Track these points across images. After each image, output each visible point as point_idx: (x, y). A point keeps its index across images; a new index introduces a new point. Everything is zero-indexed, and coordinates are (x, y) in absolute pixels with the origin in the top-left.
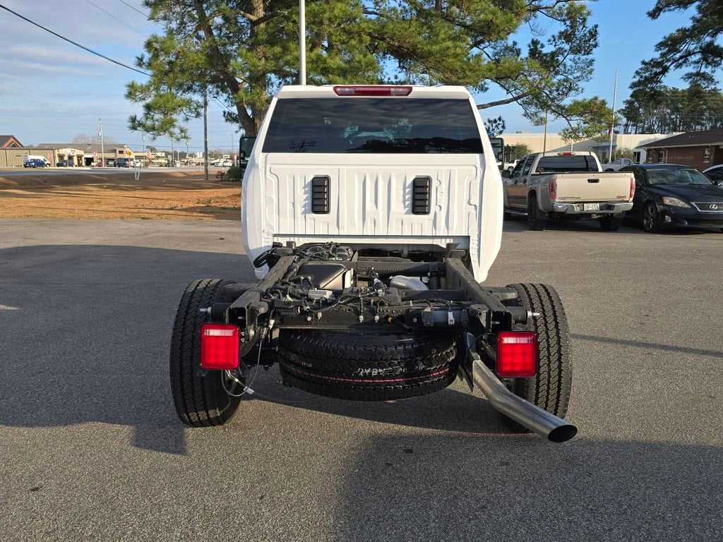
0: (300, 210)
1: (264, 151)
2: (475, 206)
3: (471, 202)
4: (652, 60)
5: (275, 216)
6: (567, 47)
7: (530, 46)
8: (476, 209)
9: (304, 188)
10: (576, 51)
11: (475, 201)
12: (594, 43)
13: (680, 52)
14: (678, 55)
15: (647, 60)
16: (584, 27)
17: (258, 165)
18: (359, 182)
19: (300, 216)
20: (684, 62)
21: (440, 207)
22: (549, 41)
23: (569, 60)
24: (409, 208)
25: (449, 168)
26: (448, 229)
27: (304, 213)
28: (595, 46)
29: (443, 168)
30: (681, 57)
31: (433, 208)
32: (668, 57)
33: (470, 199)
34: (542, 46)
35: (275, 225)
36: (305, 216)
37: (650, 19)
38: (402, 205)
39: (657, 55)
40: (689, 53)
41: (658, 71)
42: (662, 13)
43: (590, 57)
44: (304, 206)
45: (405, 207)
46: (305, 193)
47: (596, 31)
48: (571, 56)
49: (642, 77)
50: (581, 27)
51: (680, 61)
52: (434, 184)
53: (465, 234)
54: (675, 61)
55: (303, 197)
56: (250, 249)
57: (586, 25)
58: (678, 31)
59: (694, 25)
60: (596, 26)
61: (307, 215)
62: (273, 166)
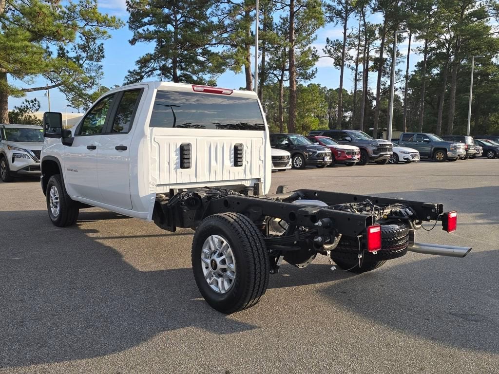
0: (173, 166)
1: (151, 126)
2: (262, 161)
4: (134, 70)
5: (157, 172)
6: (84, 55)
7: (58, 51)
8: (262, 163)
9: (176, 151)
10: (90, 58)
11: (262, 158)
12: (102, 55)
13: (149, 67)
14: (148, 70)
15: (131, 71)
16: (94, 43)
17: (147, 136)
18: (207, 147)
19: (173, 171)
20: (151, 74)
21: (247, 161)
22: (72, 49)
23: (86, 64)
24: (233, 163)
25: (251, 139)
26: (251, 174)
27: (176, 169)
28: (103, 57)
29: (248, 139)
30: (150, 71)
31: (244, 163)
32: (143, 70)
33: (260, 157)
34: (68, 52)
35: (157, 178)
36: (176, 171)
37: (130, 44)
38: (229, 162)
39: (137, 68)
40: (154, 69)
41: (138, 77)
42: (137, 42)
43: (100, 63)
44: (176, 164)
45: (231, 163)
46: (176, 155)
47: (102, 47)
48: (87, 62)
49: (129, 80)
50: (93, 43)
51: (150, 73)
52: (245, 148)
53: (259, 177)
54: (147, 73)
55: (175, 158)
56: (141, 196)
57: (96, 42)
58: (146, 55)
59: (155, 53)
60: (102, 44)
61: (178, 170)
62: (156, 137)
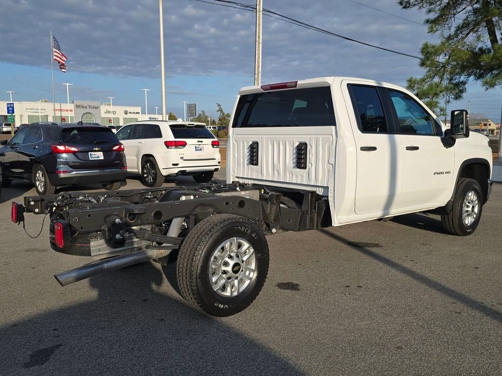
0: (246, 162)
2: (332, 164)
3: (330, 162)
8: (332, 167)
9: (248, 149)
11: (332, 161)
18: (271, 145)
19: (246, 166)
21: (312, 164)
24: (295, 164)
25: (316, 136)
26: (316, 180)
29: (313, 136)
31: (308, 165)
33: (329, 159)
35: (236, 171)
38: (292, 162)
44: (248, 160)
46: (248, 152)
52: (309, 148)
53: (326, 185)
55: (247, 155)
61: (249, 166)
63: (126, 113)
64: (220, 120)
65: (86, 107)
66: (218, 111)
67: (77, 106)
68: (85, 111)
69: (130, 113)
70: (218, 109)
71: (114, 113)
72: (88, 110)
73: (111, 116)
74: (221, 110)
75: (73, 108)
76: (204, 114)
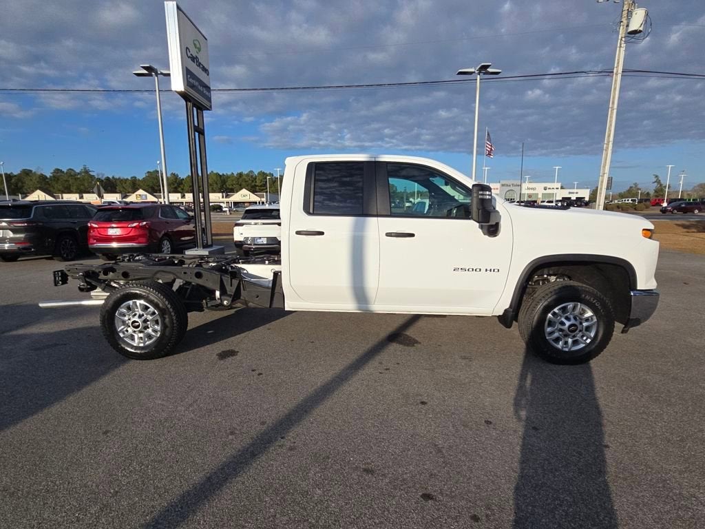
63: (545, 189)
64: (656, 191)
65: (510, 186)
66: (654, 183)
67: (503, 185)
68: (509, 188)
69: (549, 189)
70: (655, 180)
71: (534, 189)
72: (512, 188)
73: (531, 192)
74: (658, 182)
75: (499, 187)
76: (636, 186)
